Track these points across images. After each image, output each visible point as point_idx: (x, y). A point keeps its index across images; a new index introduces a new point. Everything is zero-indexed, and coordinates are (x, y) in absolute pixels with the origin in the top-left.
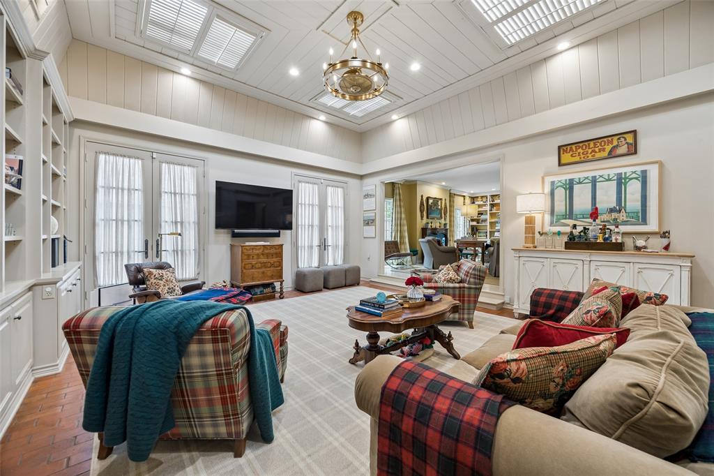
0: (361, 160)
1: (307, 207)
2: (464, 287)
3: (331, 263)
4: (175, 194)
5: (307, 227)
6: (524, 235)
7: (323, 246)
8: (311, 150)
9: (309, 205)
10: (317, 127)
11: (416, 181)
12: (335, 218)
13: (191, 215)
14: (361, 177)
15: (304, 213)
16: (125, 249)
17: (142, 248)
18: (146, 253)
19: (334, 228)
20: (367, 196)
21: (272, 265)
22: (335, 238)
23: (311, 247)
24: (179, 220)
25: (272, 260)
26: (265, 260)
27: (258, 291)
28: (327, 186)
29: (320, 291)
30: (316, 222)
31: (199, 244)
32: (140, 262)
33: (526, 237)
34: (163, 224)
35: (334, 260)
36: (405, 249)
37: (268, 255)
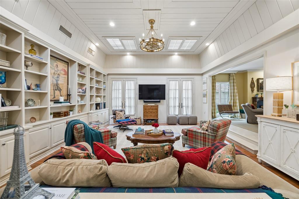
0: (201, 67)
1: (173, 90)
2: (206, 134)
3: (185, 113)
4: (129, 89)
5: (173, 98)
6: (273, 107)
7: (181, 106)
8: (174, 68)
9: (174, 89)
10: (176, 58)
11: (247, 70)
12: (187, 94)
13: (133, 96)
14: (202, 74)
15: (172, 93)
16: (118, 105)
17: (121, 105)
18: (122, 107)
19: (186, 99)
20: (204, 83)
21: (154, 113)
22: (187, 102)
23: (175, 107)
24: (130, 97)
25: (154, 111)
26: (152, 111)
27: (149, 121)
28: (183, 81)
29: (175, 124)
30: (177, 96)
31: (135, 104)
32: (121, 109)
33: (274, 108)
34: (126, 98)
35: (187, 112)
36: (237, 110)
37: (152, 109)
